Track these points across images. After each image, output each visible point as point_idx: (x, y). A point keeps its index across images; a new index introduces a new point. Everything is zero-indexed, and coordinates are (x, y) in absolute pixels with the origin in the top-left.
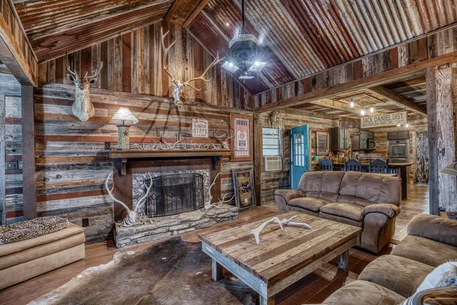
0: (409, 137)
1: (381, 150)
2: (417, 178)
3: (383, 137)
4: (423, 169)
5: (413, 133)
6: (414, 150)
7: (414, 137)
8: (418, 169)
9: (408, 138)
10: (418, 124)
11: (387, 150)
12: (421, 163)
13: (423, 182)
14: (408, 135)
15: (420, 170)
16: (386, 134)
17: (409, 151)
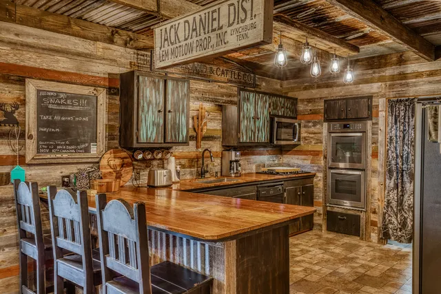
0: (371, 113)
1: (310, 148)
2: (385, 227)
3: (314, 112)
4: (400, 203)
5: (381, 103)
6: (382, 150)
7: (382, 114)
8: (389, 203)
9: (369, 117)
10: (393, 78)
11: (321, 147)
12: (396, 186)
13: (399, 240)
14: (370, 108)
15: (394, 204)
16: (321, 106)
17: (370, 152)
